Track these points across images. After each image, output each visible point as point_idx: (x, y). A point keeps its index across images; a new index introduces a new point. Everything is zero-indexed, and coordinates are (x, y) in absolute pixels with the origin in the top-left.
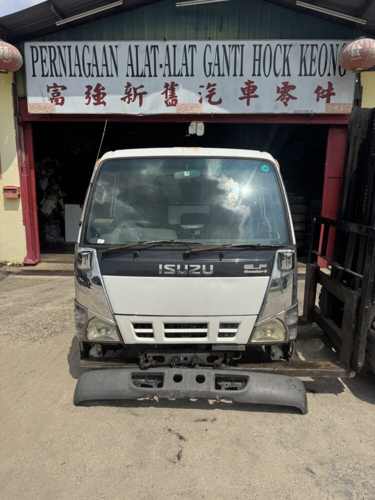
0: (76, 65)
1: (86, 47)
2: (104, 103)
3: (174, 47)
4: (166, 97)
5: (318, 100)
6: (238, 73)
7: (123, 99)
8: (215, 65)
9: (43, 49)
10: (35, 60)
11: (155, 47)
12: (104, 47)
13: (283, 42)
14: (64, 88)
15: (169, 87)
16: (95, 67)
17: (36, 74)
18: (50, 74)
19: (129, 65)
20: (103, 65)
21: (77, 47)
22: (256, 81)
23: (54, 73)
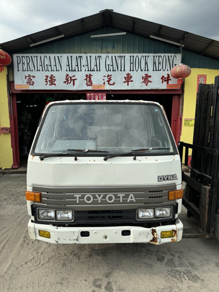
0: (40, 65)
1: (45, 57)
2: (55, 84)
3: (90, 57)
4: (87, 82)
5: (162, 83)
6: (123, 69)
7: (65, 82)
8: (111, 65)
9: (23, 57)
10: (19, 63)
11: (80, 57)
12: (55, 57)
13: (144, 55)
14: (34, 77)
15: (88, 77)
16: (50, 67)
17: (19, 70)
18: (27, 70)
19: (67, 65)
20: (54, 66)
21: (41, 57)
22: (132, 74)
23: (29, 69)
